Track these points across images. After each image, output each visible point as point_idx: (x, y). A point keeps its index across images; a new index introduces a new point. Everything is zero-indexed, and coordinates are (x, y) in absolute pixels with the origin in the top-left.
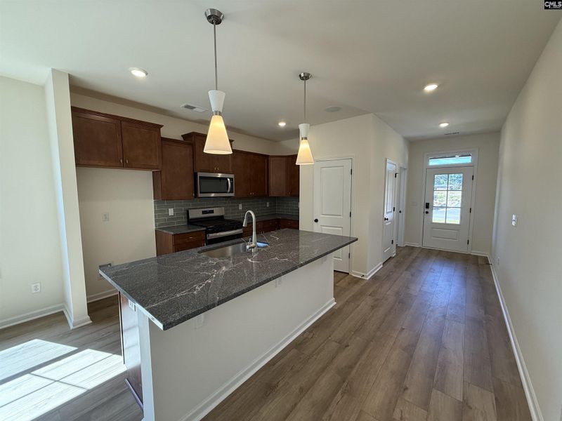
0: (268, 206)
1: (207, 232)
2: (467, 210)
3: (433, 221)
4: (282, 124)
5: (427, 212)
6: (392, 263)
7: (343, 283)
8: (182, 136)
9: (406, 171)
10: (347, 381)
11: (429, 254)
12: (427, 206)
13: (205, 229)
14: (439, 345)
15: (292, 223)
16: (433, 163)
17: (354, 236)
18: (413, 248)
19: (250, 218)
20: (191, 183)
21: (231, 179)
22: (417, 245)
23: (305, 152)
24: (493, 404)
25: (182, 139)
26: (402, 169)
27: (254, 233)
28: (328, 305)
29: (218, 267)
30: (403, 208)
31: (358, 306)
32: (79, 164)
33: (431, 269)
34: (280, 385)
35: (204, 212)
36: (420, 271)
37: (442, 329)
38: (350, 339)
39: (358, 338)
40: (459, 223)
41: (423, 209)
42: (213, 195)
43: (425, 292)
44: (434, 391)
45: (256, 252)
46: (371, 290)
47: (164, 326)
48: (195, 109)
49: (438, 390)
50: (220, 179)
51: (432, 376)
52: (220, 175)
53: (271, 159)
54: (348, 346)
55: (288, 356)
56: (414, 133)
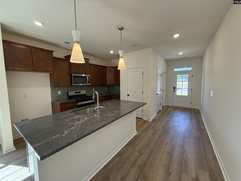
0: (106, 89)
1: (78, 102)
2: (190, 90)
3: (177, 95)
4: (112, 52)
5: (174, 91)
6: (161, 113)
7: (140, 123)
8: (65, 57)
9: (165, 73)
10: (143, 172)
11: (176, 108)
12: (174, 88)
13: (76, 100)
14: (183, 151)
15: (117, 97)
16: (176, 70)
17: (145, 102)
18: (169, 106)
19: (96, 95)
20: (69, 79)
21: (89, 77)
22: (170, 105)
23: (122, 64)
24: (209, 178)
25: (64, 58)
26: (164, 72)
27: (98, 102)
28: (134, 134)
29: (79, 120)
30: (164, 89)
31: (147, 134)
32: (7, 69)
33: (177, 115)
34: (111, 177)
35: (76, 93)
36: (173, 116)
37: (184, 142)
38: (144, 150)
39: (147, 149)
40: (187, 95)
41: (172, 89)
42: (81, 84)
43: (176, 126)
44: (183, 174)
45: (99, 111)
46: (152, 126)
47: (40, 158)
48: (70, 44)
49: (185, 173)
50: (84, 77)
51: (181, 166)
52: (84, 75)
53: (107, 68)
54: (143, 154)
55: (115, 161)
56: (168, 57)
